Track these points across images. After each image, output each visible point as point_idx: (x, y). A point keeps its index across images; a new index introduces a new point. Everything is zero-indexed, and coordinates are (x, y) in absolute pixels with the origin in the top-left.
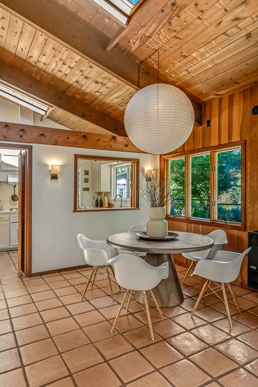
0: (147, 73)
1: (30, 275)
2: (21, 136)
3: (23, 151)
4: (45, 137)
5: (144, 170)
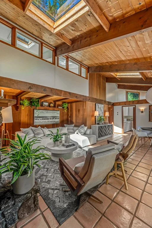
2: (133, 103)
3: (134, 107)
4: (139, 102)
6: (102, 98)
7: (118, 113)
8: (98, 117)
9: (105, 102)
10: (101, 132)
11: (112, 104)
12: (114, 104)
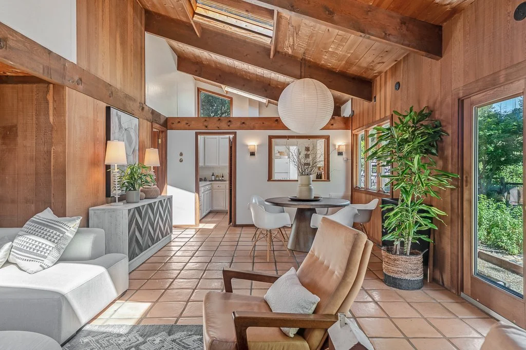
0: (309, 66)
1: (235, 226)
2: (229, 126)
3: (231, 136)
4: (246, 124)
5: (335, 145)
6: (130, 90)
7: (181, 154)
8: (119, 167)
9: (143, 109)
10: (137, 234)
11: (162, 121)
12: (168, 124)
